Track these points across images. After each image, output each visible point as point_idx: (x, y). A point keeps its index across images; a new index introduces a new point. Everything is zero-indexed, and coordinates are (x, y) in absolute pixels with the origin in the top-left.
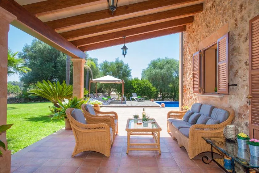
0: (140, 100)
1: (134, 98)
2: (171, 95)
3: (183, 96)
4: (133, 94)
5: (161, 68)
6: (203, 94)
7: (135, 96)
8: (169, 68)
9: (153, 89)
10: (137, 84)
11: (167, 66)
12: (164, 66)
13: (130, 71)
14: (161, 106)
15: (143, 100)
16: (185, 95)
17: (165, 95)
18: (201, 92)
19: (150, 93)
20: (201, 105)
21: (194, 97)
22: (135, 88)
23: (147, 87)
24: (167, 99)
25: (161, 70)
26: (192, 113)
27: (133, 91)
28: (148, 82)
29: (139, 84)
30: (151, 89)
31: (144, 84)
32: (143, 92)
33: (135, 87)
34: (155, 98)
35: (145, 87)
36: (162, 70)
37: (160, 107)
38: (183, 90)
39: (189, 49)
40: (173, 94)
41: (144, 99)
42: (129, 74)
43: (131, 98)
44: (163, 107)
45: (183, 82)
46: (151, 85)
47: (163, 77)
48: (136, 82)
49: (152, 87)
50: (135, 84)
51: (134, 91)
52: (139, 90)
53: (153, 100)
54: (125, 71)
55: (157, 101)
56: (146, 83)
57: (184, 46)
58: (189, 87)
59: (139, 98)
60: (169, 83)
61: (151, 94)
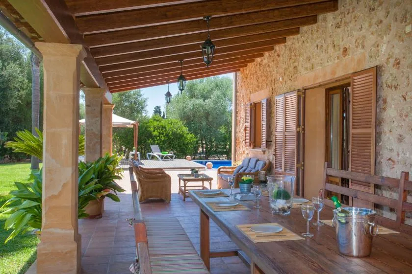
0: (166, 158)
1: (155, 154)
2: (223, 148)
3: (235, 151)
4: (152, 147)
5: (205, 98)
6: (253, 148)
7: (157, 151)
8: (218, 98)
9: (190, 137)
10: (159, 128)
11: (217, 93)
12: (211, 91)
13: (145, 101)
14: (206, 168)
15: (172, 157)
16: (238, 150)
17: (211, 148)
18: (252, 147)
19: (184, 144)
20: (250, 159)
21: (246, 152)
22: (156, 136)
23: (179, 133)
24: (214, 157)
25: (204, 101)
26: (242, 167)
27: (152, 141)
28: (180, 123)
29: (163, 127)
30: (185, 138)
31: (173, 127)
32: (170, 143)
33: (155, 133)
34: (194, 154)
35: (174, 134)
36: (206, 101)
37: (204, 168)
38: (236, 143)
39: (243, 96)
40: (228, 146)
41: (174, 156)
42: (142, 108)
43: (149, 155)
44: (209, 168)
45: (236, 133)
46: (185, 130)
47: (207, 115)
48: (156, 124)
49: (188, 134)
50: (154, 128)
51: (154, 141)
52: (163, 139)
53: (191, 159)
54: (135, 103)
55: (197, 159)
56: (176, 126)
57: (238, 88)
58: (241, 140)
59: (165, 155)
60: (219, 125)
61: (186, 147)
